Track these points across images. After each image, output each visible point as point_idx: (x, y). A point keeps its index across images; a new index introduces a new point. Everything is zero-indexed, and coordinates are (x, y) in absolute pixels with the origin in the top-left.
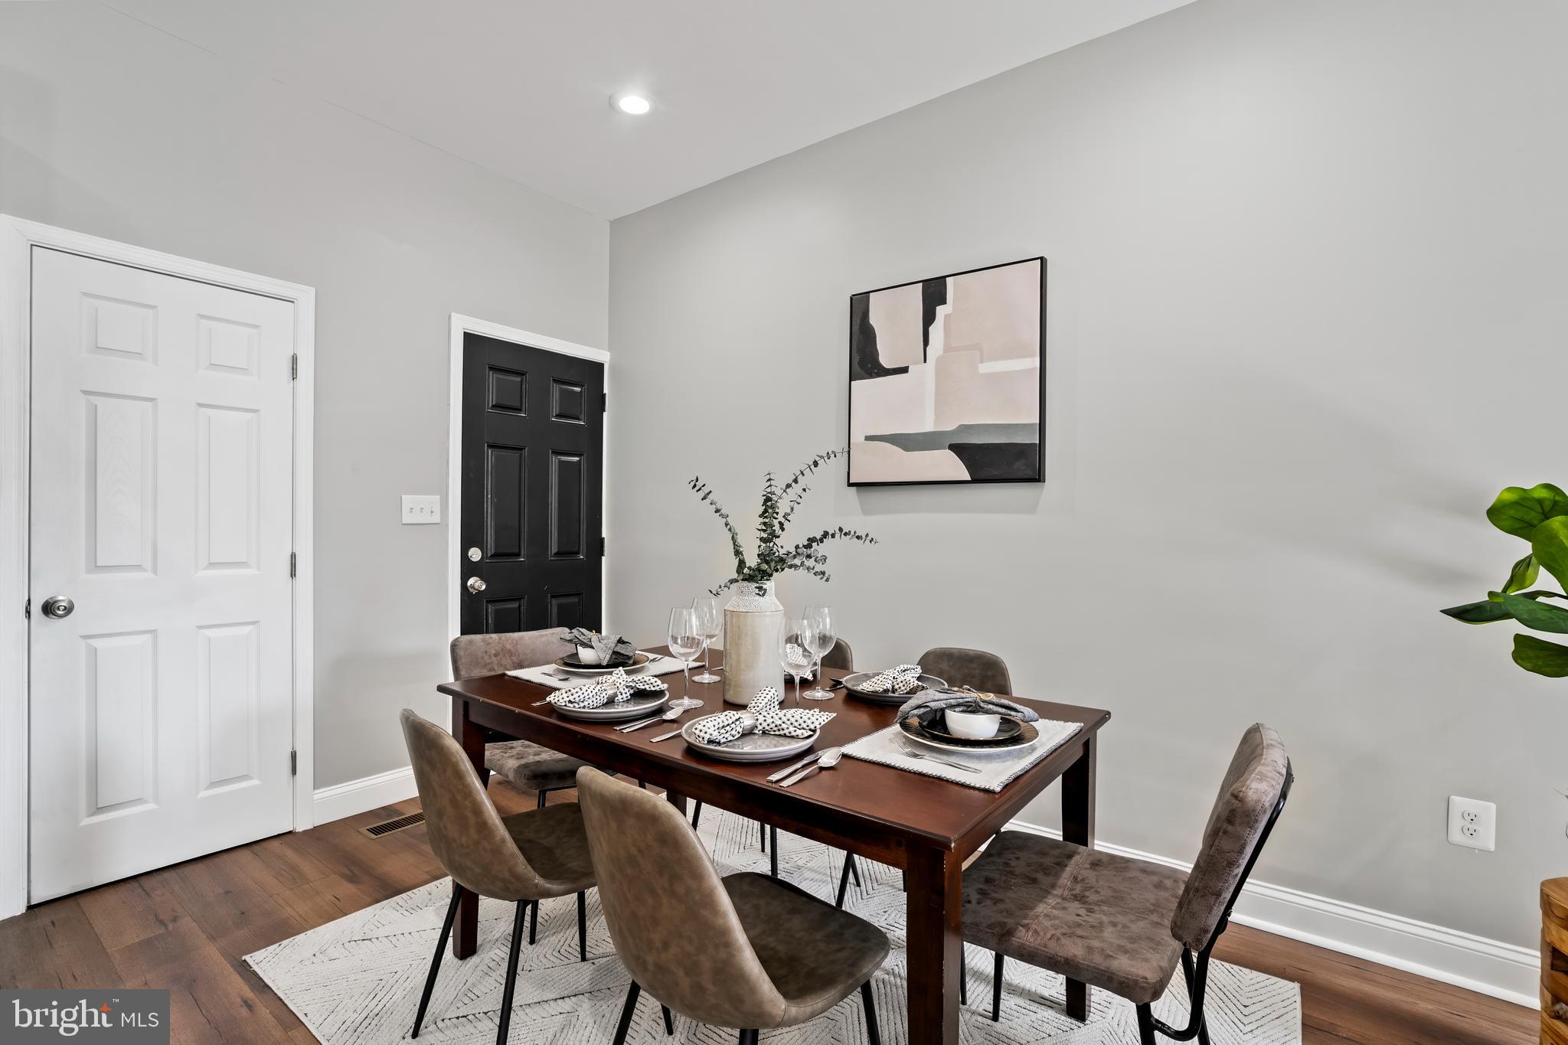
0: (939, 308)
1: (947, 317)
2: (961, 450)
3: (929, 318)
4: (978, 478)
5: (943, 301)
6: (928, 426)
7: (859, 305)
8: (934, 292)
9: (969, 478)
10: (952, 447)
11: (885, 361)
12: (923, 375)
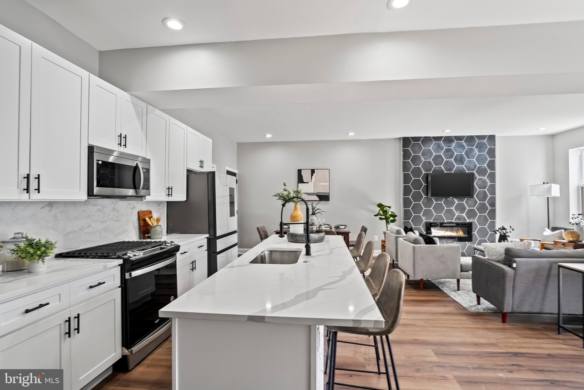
0: (314, 174)
1: (315, 175)
2: (318, 196)
3: (312, 175)
4: (320, 200)
5: (314, 173)
6: (312, 192)
7: (300, 171)
8: (313, 171)
9: (319, 200)
10: (316, 195)
11: (304, 181)
12: (311, 184)
